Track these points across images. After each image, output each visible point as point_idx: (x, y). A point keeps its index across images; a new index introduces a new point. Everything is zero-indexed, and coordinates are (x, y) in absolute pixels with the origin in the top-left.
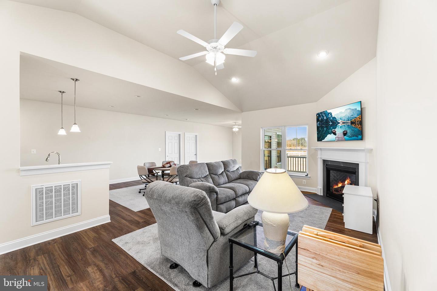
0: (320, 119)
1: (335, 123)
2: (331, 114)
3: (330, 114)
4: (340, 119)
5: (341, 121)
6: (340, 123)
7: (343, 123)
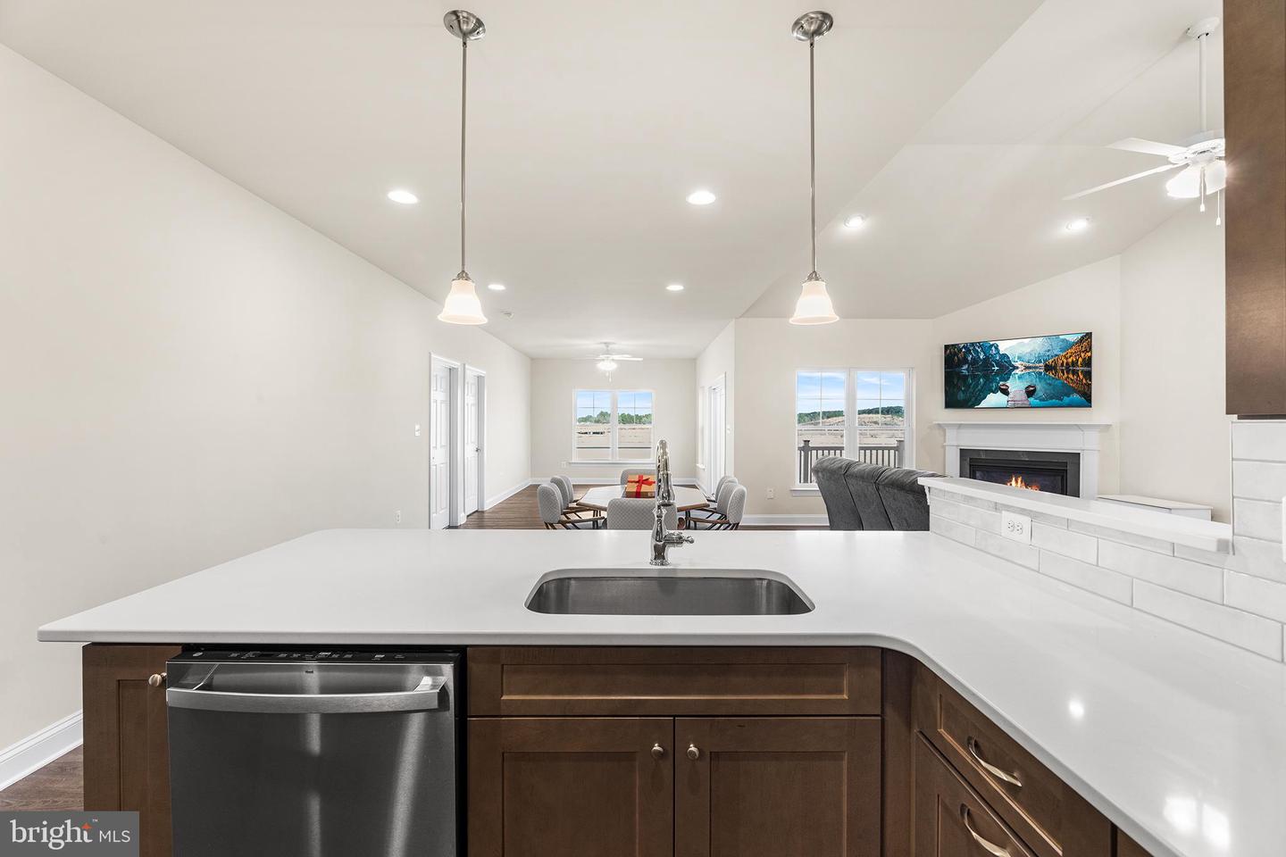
0: (969, 359)
1: (1006, 367)
2: (997, 348)
3: (993, 348)
4: (1019, 358)
5: (1019, 362)
6: (1017, 368)
7: (1027, 368)
